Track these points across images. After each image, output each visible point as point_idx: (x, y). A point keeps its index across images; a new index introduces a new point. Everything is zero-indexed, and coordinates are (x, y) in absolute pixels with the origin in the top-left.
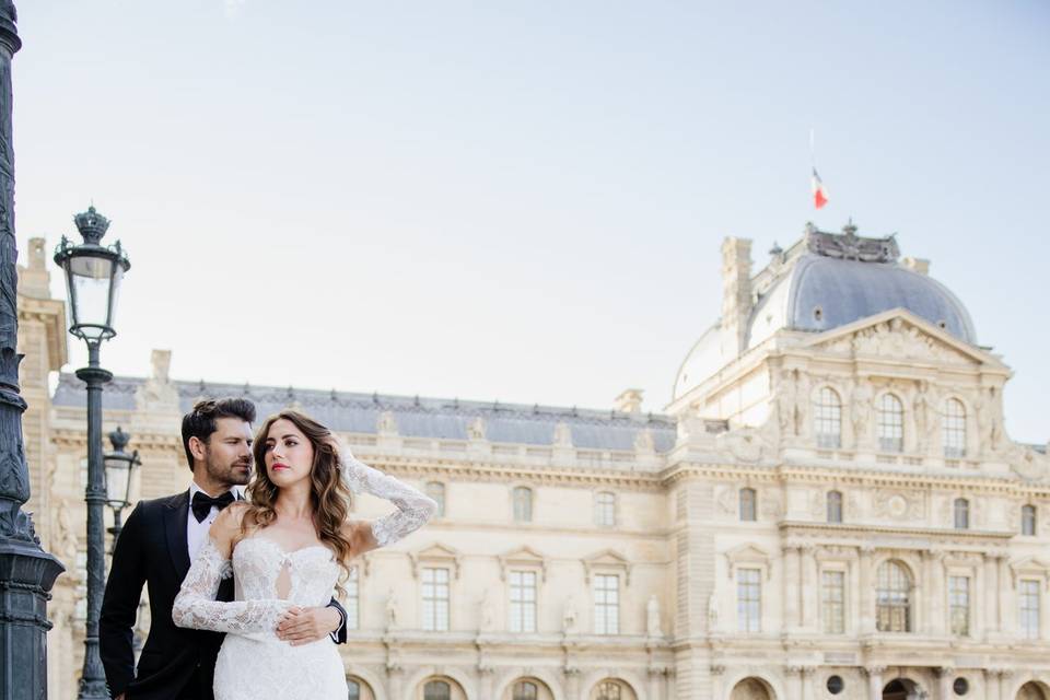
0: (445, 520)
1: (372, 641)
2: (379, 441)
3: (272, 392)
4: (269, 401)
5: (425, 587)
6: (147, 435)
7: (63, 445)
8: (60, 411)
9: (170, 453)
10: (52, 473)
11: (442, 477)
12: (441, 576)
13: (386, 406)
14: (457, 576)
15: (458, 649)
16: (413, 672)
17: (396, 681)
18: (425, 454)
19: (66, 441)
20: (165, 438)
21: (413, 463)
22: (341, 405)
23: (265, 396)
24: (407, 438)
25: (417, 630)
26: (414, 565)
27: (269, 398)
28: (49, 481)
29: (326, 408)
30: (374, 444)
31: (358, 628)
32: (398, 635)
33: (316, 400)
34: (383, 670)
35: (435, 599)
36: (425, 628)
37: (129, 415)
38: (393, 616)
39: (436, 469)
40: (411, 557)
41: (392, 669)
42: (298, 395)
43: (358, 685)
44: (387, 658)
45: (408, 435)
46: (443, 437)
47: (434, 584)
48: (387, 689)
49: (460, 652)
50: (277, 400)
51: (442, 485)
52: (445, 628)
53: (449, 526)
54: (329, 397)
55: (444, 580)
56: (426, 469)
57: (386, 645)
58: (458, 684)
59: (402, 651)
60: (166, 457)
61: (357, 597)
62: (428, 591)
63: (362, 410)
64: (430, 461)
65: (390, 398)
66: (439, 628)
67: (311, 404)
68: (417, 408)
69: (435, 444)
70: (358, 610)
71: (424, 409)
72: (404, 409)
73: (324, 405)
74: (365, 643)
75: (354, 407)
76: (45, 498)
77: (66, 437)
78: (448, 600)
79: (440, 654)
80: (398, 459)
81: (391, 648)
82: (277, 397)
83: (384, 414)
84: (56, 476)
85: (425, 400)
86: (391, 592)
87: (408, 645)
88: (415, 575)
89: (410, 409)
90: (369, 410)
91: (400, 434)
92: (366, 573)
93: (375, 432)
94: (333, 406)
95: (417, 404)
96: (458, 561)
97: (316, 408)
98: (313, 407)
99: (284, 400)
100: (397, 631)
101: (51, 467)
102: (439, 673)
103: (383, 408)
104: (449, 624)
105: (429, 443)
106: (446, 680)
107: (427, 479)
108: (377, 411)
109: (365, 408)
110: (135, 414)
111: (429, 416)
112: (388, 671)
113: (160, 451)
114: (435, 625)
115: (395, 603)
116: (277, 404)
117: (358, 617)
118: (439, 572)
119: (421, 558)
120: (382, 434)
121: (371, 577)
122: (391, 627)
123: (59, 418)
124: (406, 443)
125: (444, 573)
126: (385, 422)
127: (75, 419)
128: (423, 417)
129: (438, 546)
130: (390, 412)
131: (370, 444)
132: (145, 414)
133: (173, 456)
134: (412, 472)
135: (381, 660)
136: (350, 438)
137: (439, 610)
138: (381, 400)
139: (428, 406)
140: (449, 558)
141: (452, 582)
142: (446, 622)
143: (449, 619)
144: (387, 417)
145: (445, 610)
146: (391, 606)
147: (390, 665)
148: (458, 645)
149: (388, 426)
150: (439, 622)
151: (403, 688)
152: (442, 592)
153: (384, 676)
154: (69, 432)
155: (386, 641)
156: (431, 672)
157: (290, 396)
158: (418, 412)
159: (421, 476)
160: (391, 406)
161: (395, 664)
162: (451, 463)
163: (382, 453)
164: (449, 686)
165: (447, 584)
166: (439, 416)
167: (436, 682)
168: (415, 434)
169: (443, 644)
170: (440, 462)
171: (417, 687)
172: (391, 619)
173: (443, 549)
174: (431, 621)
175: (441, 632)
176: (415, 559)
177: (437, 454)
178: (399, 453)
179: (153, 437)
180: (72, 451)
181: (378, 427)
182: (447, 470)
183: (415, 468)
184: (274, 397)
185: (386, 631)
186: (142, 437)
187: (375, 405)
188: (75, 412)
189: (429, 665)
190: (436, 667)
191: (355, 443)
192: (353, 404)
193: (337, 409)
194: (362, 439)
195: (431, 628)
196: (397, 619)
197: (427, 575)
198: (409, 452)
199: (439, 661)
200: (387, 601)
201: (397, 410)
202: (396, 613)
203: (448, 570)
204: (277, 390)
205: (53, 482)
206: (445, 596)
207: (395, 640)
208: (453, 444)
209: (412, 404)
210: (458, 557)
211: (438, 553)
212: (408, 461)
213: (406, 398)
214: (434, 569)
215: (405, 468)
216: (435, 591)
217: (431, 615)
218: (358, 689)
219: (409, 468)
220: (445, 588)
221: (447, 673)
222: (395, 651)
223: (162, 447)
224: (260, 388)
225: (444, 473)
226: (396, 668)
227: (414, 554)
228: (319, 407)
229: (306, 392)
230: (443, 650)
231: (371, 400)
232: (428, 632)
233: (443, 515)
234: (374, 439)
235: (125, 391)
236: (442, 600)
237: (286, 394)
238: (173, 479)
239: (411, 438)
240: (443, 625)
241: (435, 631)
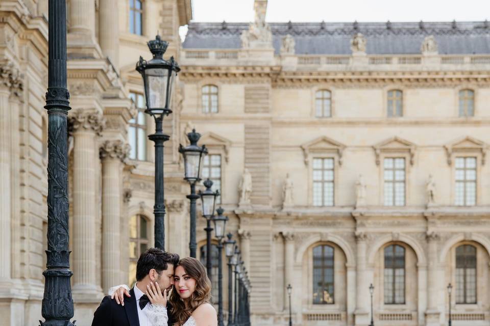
0: (474, 119)
1: (416, 215)
2: (422, 60)
3: (342, 26)
4: (339, 34)
5: (457, 172)
6: (250, 66)
7: (191, 78)
8: (188, 52)
9: (266, 79)
10: (181, 101)
11: (471, 85)
12: (471, 163)
13: (429, 31)
14: (483, 163)
15: (483, 220)
16: (447, 239)
17: (434, 245)
18: (459, 67)
19: (192, 74)
20: (262, 68)
21: (450, 76)
22: (394, 33)
23: (336, 30)
24: (444, 56)
25: (450, 206)
26: (449, 155)
27: (339, 31)
28: (179, 109)
29: (382, 36)
30: (419, 63)
31: (405, 205)
32: (435, 210)
33: (375, 30)
34: (424, 237)
35: (465, 181)
36: (457, 203)
37: (236, 52)
38: (432, 195)
39: (468, 79)
40: (447, 149)
41: (431, 236)
42: (361, 27)
43: (405, 249)
44: (427, 228)
45: (446, 53)
46: (474, 53)
47: (465, 169)
48: (427, 253)
49: (485, 222)
50: (345, 33)
51: (472, 91)
52: (473, 203)
53: (478, 123)
54: (385, 27)
55: (473, 166)
56: (459, 79)
57: (426, 218)
58: (483, 247)
59: (438, 222)
60: (263, 82)
61: (404, 182)
62: (460, 175)
63: (410, 36)
64: (463, 73)
65: (433, 24)
66: (468, 204)
67: (371, 34)
68: (454, 30)
69: (467, 59)
70: (405, 192)
71: (460, 31)
72: (444, 32)
73: (380, 34)
74: (410, 217)
75: (404, 34)
76: (176, 121)
77: (192, 71)
78: (475, 181)
79: (469, 224)
80: (437, 73)
81: (430, 220)
82: (346, 30)
83: (426, 38)
84: (184, 103)
85: (460, 23)
86: (430, 176)
87: (444, 217)
88: (450, 163)
89: (448, 31)
90: (416, 35)
91: (440, 53)
92: (412, 163)
93: (420, 53)
94: (388, 34)
95: (454, 27)
96: (484, 151)
97: (375, 37)
98: (372, 36)
99: (350, 32)
100: (434, 207)
101: (180, 97)
102: (468, 238)
103: (427, 33)
104: (476, 201)
105: (463, 58)
106: (474, 244)
107: (460, 88)
108: (422, 36)
109: (413, 34)
110: (240, 51)
111: (463, 37)
112: (428, 238)
113: (258, 78)
114: (465, 201)
115: (434, 185)
116: (345, 36)
117: (405, 197)
118: (468, 160)
119: (455, 150)
120: (426, 54)
121: (415, 165)
122: (430, 204)
123: (187, 57)
124: (444, 60)
125: (473, 160)
126: (428, 45)
127: (199, 57)
128: (458, 37)
129: (468, 140)
130: (432, 36)
131: (415, 63)
132: (248, 51)
133: (268, 81)
134: (448, 83)
135: (423, 230)
136: (400, 59)
137: (468, 189)
138: (426, 26)
139: (463, 28)
140: (477, 149)
141: (479, 168)
142: (473, 198)
143: (476, 197)
144: (430, 40)
145: (473, 190)
146: (430, 188)
147: (429, 233)
148: (483, 217)
149: (430, 47)
150: (468, 198)
151: (439, 251)
152: (471, 175)
153: (424, 242)
154: (195, 67)
155: (426, 215)
156: (461, 238)
157: (355, 28)
158: (454, 33)
159: (456, 85)
160: (433, 30)
161: (433, 233)
162: (479, 73)
163: (425, 69)
164: (476, 249)
165: (475, 169)
166: (472, 36)
167: (465, 245)
168: (452, 52)
169: (470, 216)
170: (471, 73)
171: (451, 249)
172: (430, 198)
173: (472, 141)
174: (462, 198)
175: (470, 207)
176: (450, 151)
177: (468, 67)
178: (438, 69)
179: (254, 68)
180: (196, 82)
181: (422, 49)
182: (476, 79)
183: (451, 79)
184: (343, 30)
185: (426, 208)
186: (245, 68)
187: (420, 30)
188: (199, 53)
189: (459, 233)
190: (465, 234)
191: (405, 63)
192: (404, 31)
193: (390, 37)
194: (410, 59)
195: (462, 203)
196: (435, 197)
197: (459, 163)
198: (447, 67)
199: (468, 229)
200: (427, 184)
201: (438, 34)
202: (434, 193)
203: (476, 158)
204: (346, 24)
205: (182, 108)
206: (473, 178)
207: (433, 214)
208: (481, 58)
209: (449, 27)
210: (484, 147)
211: (468, 145)
212: (445, 74)
213: (445, 23)
214: (465, 158)
215: (443, 79)
216: (465, 175)
217: (462, 194)
218: (405, 252)
219: (445, 80)
220: (473, 172)
221: (475, 238)
222: (433, 223)
223: (260, 75)
224: (333, 24)
225: (474, 82)
226: (434, 236)
227: (449, 147)
228: (377, 35)
229: (367, 24)
230: (471, 220)
231: (417, 27)
232: (459, 206)
233: (473, 115)
234: (419, 59)
235: (235, 33)
236: (471, 181)
237: (352, 27)
238: (268, 98)
239: (449, 56)
240: (470, 202)
241: (465, 206)
